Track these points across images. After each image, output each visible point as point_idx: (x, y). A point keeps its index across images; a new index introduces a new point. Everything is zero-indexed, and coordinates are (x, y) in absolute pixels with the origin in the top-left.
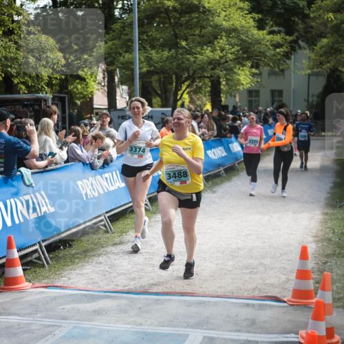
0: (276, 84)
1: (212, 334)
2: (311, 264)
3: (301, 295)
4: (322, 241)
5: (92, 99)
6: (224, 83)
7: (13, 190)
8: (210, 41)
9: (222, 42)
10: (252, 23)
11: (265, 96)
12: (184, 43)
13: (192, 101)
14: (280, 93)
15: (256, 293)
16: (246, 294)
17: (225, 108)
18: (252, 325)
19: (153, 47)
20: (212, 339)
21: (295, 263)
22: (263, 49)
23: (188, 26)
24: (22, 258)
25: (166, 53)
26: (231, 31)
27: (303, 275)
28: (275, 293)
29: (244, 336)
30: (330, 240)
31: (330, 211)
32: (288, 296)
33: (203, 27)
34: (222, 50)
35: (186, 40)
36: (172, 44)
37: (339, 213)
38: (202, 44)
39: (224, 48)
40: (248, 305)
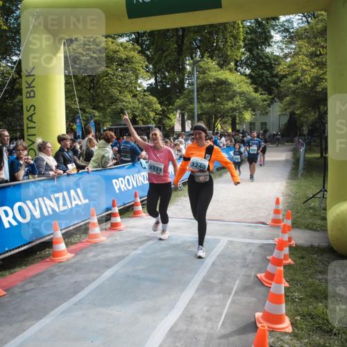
0: (263, 119)
1: (231, 239)
2: (281, 207)
3: (276, 221)
4: (286, 195)
5: (173, 127)
6: (238, 119)
7: (137, 170)
8: (231, 98)
9: (237, 99)
10: (252, 90)
11: (258, 126)
12: (218, 100)
13: (222, 128)
14: (265, 124)
15: (254, 221)
16: (249, 221)
17: (238, 131)
18: (252, 235)
19: (203, 102)
20: (232, 242)
21: (273, 206)
22: (257, 102)
23: (221, 91)
24: (141, 202)
25: (210, 105)
26: (241, 94)
27: (277, 212)
28: (263, 220)
29: (248, 241)
30: (290, 195)
31: (290, 181)
32: (269, 222)
33: (228, 92)
34: (237, 103)
35: (219, 98)
36: (213, 100)
37: (295, 182)
38: (227, 100)
39: (238, 102)
40: (249, 226)
